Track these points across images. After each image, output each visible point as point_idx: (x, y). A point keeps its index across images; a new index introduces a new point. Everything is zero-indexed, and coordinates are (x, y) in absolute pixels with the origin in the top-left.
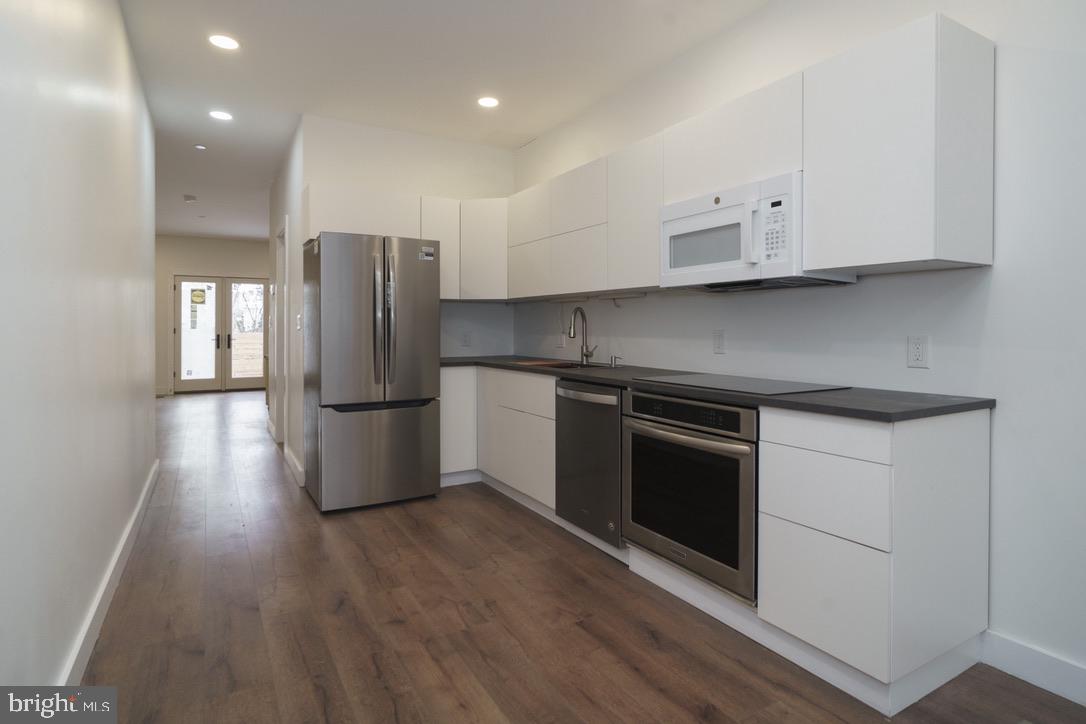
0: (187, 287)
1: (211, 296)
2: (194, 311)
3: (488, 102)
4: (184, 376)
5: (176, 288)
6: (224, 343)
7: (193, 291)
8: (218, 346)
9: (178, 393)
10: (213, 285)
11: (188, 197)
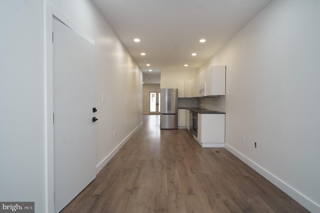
0: (151, 94)
1: (155, 95)
2: (152, 98)
3: (186, 65)
4: (151, 111)
5: (150, 94)
6: (157, 105)
7: (152, 95)
8: (156, 105)
9: (149, 114)
10: (156, 93)
11: (149, 79)
